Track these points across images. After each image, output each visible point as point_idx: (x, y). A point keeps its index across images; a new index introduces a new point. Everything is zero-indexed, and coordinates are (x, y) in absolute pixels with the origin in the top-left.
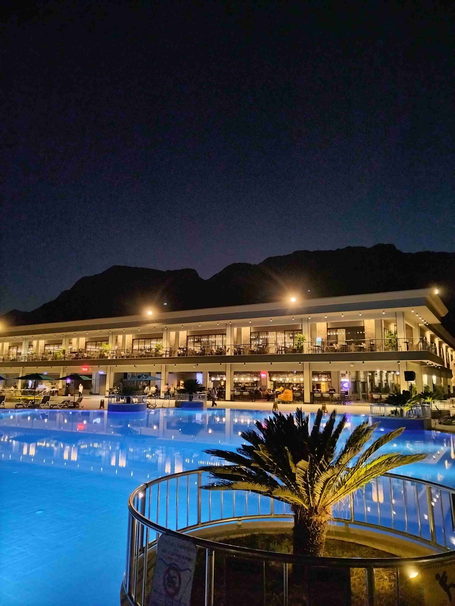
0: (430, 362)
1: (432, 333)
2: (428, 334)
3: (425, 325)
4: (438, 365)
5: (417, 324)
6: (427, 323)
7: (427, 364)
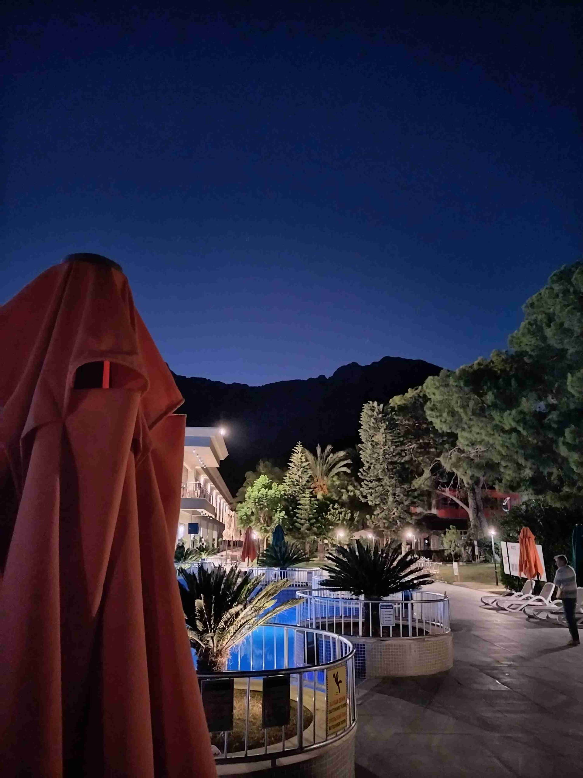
0: (205, 511)
1: (207, 478)
2: (203, 478)
3: (203, 468)
4: (211, 515)
5: (193, 467)
6: (205, 466)
7: (202, 514)
